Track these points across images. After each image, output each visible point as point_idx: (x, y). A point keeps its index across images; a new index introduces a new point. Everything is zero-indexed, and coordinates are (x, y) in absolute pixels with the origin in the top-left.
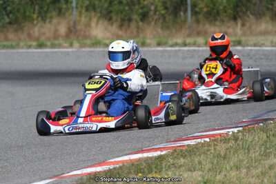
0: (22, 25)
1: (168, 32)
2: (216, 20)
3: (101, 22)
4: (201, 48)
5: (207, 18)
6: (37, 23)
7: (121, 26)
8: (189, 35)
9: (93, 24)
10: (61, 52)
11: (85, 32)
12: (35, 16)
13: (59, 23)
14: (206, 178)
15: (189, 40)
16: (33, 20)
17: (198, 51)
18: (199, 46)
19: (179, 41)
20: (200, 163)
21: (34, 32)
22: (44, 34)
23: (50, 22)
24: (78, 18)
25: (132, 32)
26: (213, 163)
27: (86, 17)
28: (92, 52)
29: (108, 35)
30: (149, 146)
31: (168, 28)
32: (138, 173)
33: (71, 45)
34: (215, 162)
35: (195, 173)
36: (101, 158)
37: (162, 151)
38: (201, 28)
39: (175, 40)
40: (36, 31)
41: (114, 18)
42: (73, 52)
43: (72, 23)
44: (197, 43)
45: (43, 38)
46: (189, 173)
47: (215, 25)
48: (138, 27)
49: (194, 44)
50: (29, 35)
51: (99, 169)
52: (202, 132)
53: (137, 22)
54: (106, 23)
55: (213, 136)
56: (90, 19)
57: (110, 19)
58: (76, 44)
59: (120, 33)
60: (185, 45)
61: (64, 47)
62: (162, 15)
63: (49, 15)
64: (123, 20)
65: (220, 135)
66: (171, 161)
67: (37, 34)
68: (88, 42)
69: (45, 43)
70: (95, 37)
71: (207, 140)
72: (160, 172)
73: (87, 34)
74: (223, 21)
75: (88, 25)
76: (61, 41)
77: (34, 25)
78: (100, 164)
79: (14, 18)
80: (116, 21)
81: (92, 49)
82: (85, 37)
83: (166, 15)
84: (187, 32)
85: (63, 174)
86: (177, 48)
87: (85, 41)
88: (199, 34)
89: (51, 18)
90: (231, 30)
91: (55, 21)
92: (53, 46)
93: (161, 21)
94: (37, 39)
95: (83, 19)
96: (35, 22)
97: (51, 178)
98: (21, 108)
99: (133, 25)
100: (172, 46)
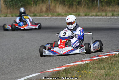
0: (27, 7)
1: (90, 10)
2: (110, 5)
3: (60, 5)
4: (103, 17)
5: (106, 4)
6: (33, 6)
7: (69, 8)
8: (99, 12)
9: (57, 7)
10: (44, 19)
11: (54, 10)
12: (32, 3)
13: (43, 6)
14: (107, 73)
15: (99, 14)
16: (32, 4)
17: (103, 18)
18: (103, 16)
19: (94, 14)
20: (104, 66)
21: (32, 10)
22: (36, 11)
23: (39, 6)
24: (51, 4)
25: (74, 10)
26: (109, 67)
27: (54, 4)
28: (57, 18)
29: (64, 11)
30: (82, 59)
31: (90, 8)
32: (77, 71)
33: (48, 16)
34: (111, 66)
35: (102, 71)
36: (61, 64)
37: (87, 61)
38: (104, 8)
39: (92, 14)
40: (33, 9)
41: (66, 4)
42: (48, 18)
43: (48, 6)
44: (102, 15)
45: (36, 13)
46: (99, 71)
47: (110, 7)
48: (76, 8)
49: (101, 15)
50: (30, 11)
51: (61, 69)
52: (105, 53)
53: (76, 6)
54: (63, 6)
55: (109, 55)
56: (56, 4)
57: (64, 4)
58: (50, 15)
59: (69, 10)
60: (97, 16)
61: (45, 16)
62: (87, 3)
63: (38, 2)
64: (70, 5)
65: (112, 54)
66: (92, 65)
67: (33, 11)
68: (55, 14)
69: (37, 14)
70: (58, 12)
71: (107, 56)
72: (87, 70)
73: (55, 11)
74: (113, 5)
75: (55, 7)
76: (43, 14)
77: (32, 7)
78: (61, 67)
79: (23, 3)
80: (67, 5)
81: (57, 17)
82: (54, 12)
83: (89, 3)
84: (98, 10)
85: (45, 71)
86: (94, 17)
87: (54, 14)
88: (103, 11)
89: (39, 4)
90: (116, 9)
91: (41, 5)
92: (40, 16)
93: (86, 5)
94: (33, 13)
95: (53, 4)
96: (32, 5)
97: (40, 72)
98: (26, 42)
99: (74, 7)
100: (91, 16)
